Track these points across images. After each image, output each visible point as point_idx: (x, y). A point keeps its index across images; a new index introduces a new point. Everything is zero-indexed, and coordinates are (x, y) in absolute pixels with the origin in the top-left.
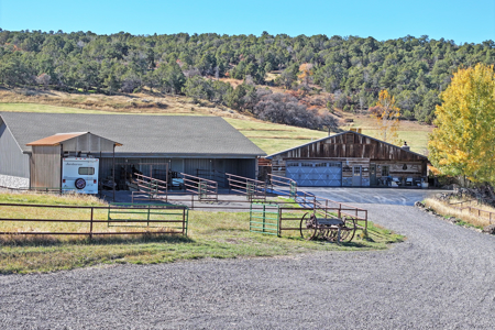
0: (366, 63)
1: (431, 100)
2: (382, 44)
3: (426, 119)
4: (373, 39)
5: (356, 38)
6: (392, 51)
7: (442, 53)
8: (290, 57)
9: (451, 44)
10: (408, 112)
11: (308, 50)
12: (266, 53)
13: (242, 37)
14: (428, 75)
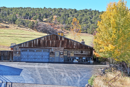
0: (73, 16)
1: (92, 27)
2: (78, 11)
3: (91, 33)
4: (76, 10)
5: (71, 9)
6: (81, 13)
7: (96, 14)
8: (51, 14)
9: (98, 11)
10: (85, 31)
11: (57, 12)
12: (44, 13)
13: (38, 8)
14: (91, 20)
